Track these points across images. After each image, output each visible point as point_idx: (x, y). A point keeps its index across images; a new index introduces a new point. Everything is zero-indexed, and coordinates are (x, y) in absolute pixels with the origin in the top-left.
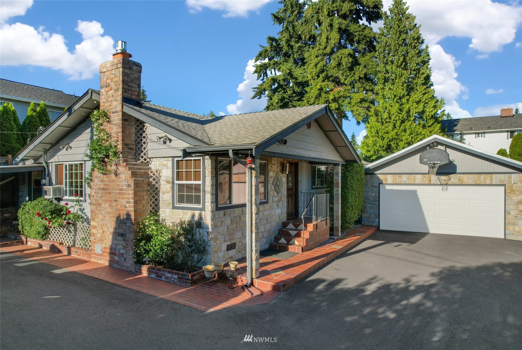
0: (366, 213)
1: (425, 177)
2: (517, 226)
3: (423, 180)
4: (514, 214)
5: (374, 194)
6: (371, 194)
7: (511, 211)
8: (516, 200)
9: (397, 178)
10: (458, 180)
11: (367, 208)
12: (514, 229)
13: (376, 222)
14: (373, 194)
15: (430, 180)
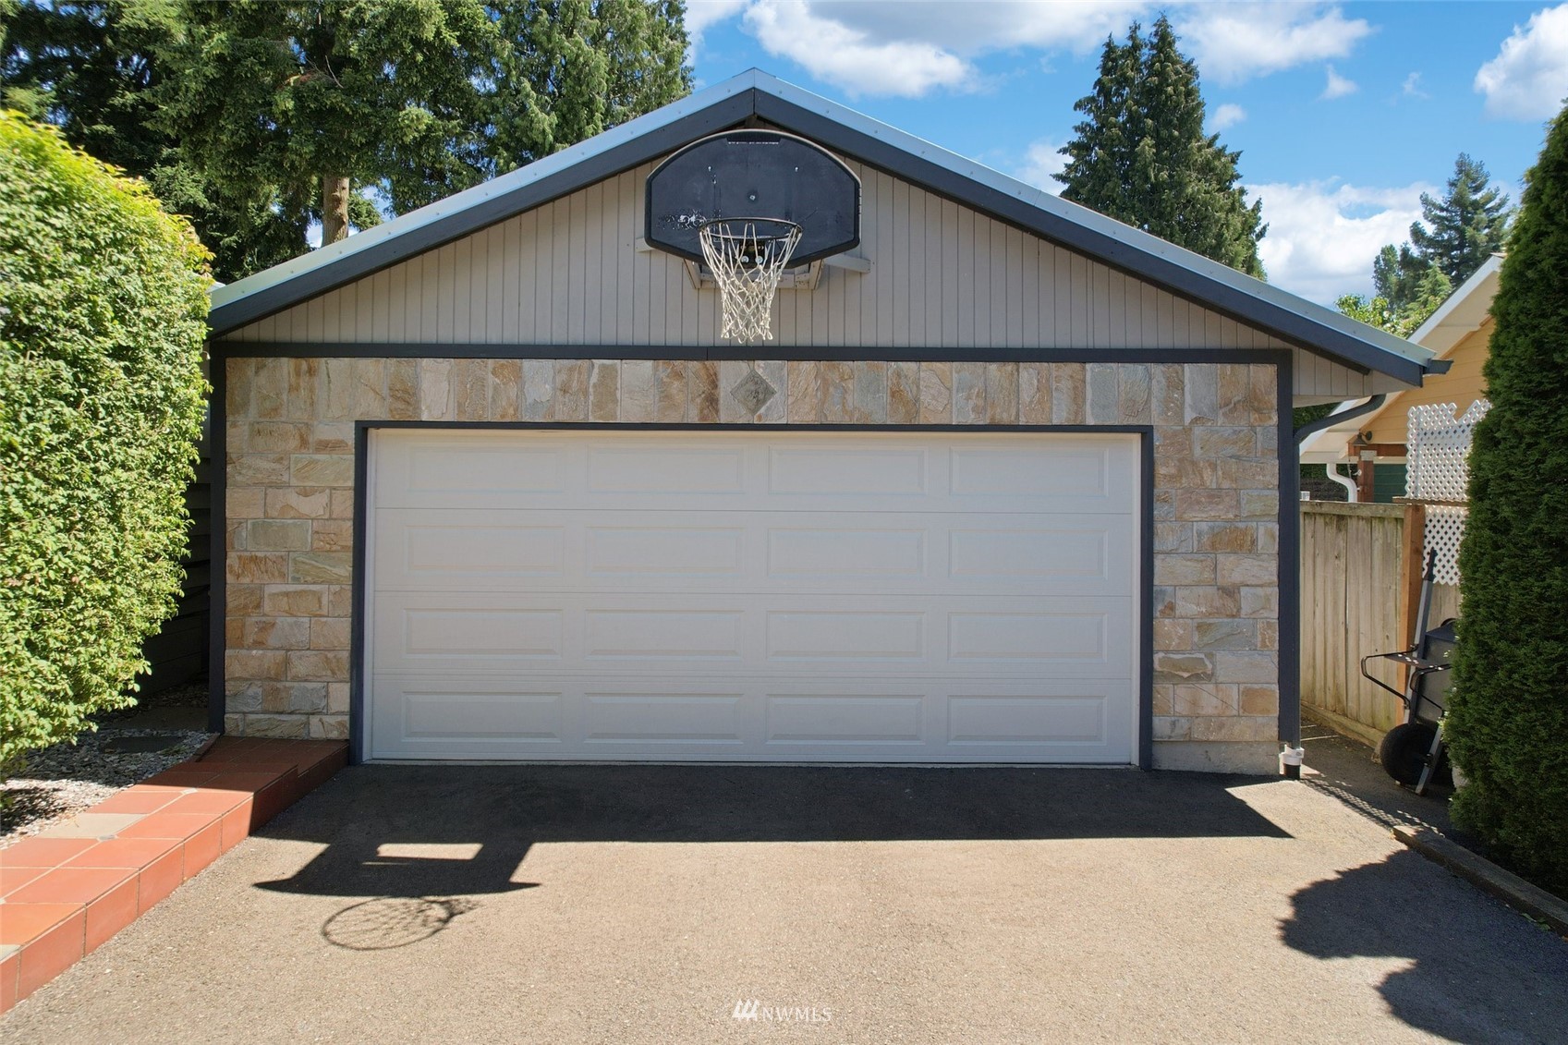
0: (259, 644)
1: (679, 376)
2: (1210, 687)
3: (666, 397)
4: (1192, 609)
5: (321, 499)
6: (293, 499)
7: (1180, 593)
8: (1204, 526)
9: (491, 379)
10: (885, 398)
11: (267, 607)
12: (1194, 703)
13: (334, 707)
14: (313, 506)
15: (712, 401)
